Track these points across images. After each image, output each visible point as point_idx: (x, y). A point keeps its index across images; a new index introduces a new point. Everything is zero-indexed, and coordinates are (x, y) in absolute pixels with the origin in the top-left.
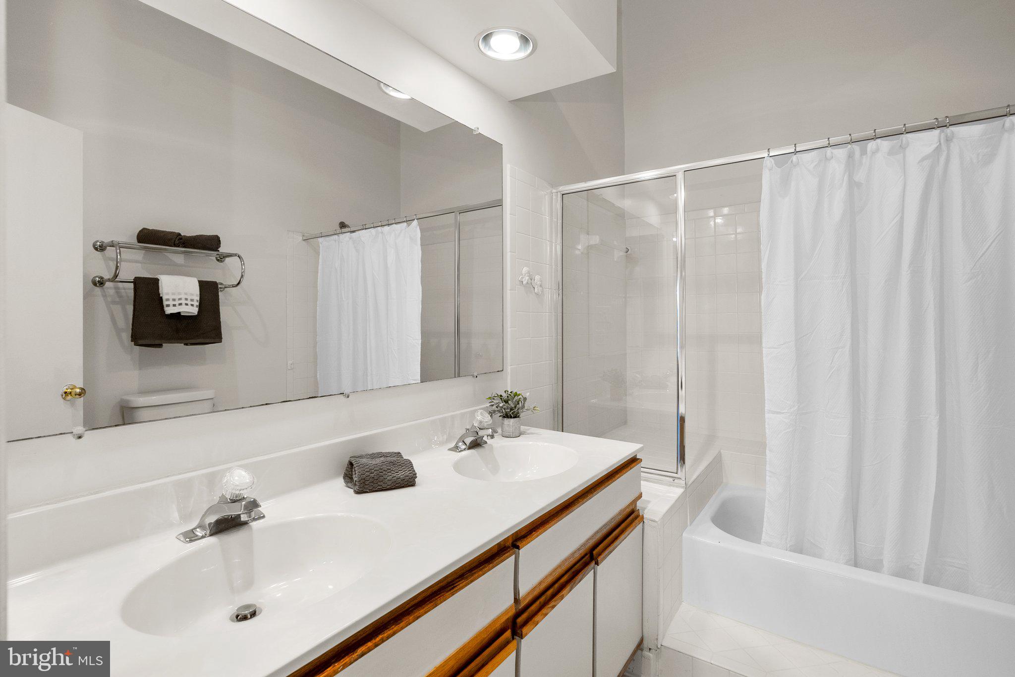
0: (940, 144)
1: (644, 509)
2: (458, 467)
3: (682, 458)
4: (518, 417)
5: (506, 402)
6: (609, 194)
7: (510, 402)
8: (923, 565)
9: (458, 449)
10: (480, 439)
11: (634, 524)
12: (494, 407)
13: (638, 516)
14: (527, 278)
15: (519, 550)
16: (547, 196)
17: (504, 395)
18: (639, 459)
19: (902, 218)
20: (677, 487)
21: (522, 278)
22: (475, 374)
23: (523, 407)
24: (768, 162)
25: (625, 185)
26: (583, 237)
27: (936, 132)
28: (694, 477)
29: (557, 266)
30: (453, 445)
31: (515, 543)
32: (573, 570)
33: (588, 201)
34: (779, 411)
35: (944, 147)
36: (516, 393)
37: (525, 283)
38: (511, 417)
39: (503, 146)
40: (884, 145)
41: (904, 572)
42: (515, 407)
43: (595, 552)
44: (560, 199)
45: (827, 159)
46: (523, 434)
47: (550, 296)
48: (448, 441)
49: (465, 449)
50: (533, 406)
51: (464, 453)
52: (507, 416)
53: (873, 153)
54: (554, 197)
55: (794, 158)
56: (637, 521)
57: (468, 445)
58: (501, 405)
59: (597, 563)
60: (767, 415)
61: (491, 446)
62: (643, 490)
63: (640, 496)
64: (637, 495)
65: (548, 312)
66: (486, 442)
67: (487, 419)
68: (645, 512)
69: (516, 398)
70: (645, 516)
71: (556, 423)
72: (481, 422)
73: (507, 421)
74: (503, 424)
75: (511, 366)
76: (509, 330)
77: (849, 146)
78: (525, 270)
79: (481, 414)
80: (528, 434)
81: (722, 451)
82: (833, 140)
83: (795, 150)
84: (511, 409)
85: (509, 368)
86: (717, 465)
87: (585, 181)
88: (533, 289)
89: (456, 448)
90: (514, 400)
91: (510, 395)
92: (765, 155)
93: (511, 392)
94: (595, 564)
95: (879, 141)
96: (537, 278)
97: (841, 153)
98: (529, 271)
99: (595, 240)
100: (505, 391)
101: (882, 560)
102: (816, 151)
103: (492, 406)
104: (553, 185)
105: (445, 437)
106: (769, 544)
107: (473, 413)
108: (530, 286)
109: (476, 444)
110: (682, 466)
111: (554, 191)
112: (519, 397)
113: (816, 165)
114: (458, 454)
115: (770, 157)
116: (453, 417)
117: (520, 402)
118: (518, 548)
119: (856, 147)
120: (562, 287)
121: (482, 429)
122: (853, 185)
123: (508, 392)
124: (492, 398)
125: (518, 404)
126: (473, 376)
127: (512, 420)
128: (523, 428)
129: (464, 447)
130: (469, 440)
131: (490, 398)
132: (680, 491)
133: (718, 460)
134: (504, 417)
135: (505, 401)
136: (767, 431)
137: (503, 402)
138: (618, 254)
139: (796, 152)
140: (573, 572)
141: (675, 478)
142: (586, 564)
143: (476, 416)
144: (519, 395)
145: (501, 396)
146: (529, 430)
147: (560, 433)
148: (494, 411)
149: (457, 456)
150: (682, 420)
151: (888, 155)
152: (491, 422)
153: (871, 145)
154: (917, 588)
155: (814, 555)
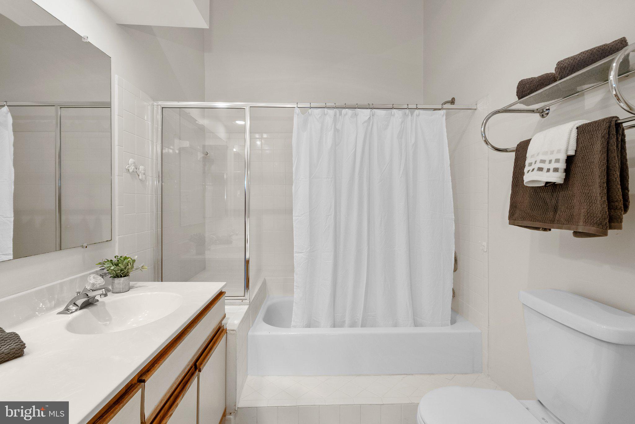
0: (370, 116)
1: (226, 324)
2: (70, 327)
3: (247, 286)
4: (128, 276)
5: (117, 265)
6: (194, 114)
7: (120, 265)
8: (361, 319)
9: (69, 312)
10: (91, 299)
11: (221, 335)
12: (105, 271)
13: (223, 330)
14: (133, 167)
15: (145, 383)
16: (149, 107)
17: (114, 260)
18: (224, 292)
19: (356, 150)
20: (244, 305)
21: (129, 167)
22: (85, 245)
23: (133, 267)
24: (297, 110)
25: (205, 109)
26: (177, 141)
27: (369, 110)
28: (253, 297)
29: (157, 160)
30: (62, 309)
31: (140, 378)
32: (183, 382)
33: (180, 115)
34: (301, 251)
35: (371, 118)
36: (126, 257)
37: (131, 171)
38: (121, 277)
39: (112, 59)
40: (350, 112)
41: (353, 325)
42: (125, 268)
43: (197, 364)
44: (160, 111)
45: (325, 115)
46: (132, 288)
47: (152, 183)
48: (56, 306)
49: (76, 310)
50: (142, 265)
51: (74, 314)
52: (117, 276)
53: (344, 115)
54: (155, 109)
55: (310, 110)
56: (223, 333)
57: (79, 306)
58: (112, 268)
59: (200, 371)
60: (295, 255)
61: (104, 304)
62: (226, 311)
63: (225, 316)
64: (222, 316)
65: (150, 193)
66: (98, 301)
67: (100, 281)
68: (227, 326)
69: (126, 261)
70: (227, 329)
71: (157, 276)
72: (93, 285)
73: (117, 280)
74: (113, 283)
75: (119, 236)
76: (117, 207)
77: (335, 110)
78: (131, 161)
79: (94, 278)
80: (136, 288)
81: (266, 278)
82: (313, 105)
83: (310, 106)
84: (121, 270)
85: (116, 238)
86: (264, 286)
87: (179, 101)
88: (138, 176)
89: (67, 311)
90: (124, 263)
91: (120, 259)
92: (296, 106)
93: (121, 257)
94: (199, 371)
95: (347, 109)
96: (141, 168)
97: (331, 112)
98: (134, 162)
99: (186, 144)
100: (115, 257)
101: (345, 321)
102: (320, 109)
103: (103, 269)
104: (155, 99)
105: (53, 303)
106: (295, 327)
107: (84, 279)
108: (135, 174)
109: (89, 304)
110: (247, 291)
111: (155, 104)
112: (129, 260)
113: (320, 117)
114: (69, 315)
115: (298, 107)
116: (61, 285)
117: (129, 263)
118: (144, 381)
119: (337, 111)
120: (162, 177)
121: (95, 290)
122: (336, 130)
123: (118, 257)
124: (102, 264)
125: (128, 265)
126: (82, 247)
127: (122, 279)
128: (132, 283)
129: (74, 308)
130: (80, 302)
131: (100, 263)
132: (246, 307)
133: (264, 283)
134: (115, 277)
135: (115, 265)
136: (295, 263)
137: (113, 266)
138: (200, 156)
139: (311, 108)
140: (184, 384)
141: (243, 299)
142: (193, 374)
143: (88, 280)
144: (128, 258)
145: (111, 261)
146: (136, 284)
147: (161, 283)
148: (105, 274)
149: (69, 317)
150: (247, 262)
151: (351, 117)
152: (104, 283)
153: (344, 111)
154: (358, 331)
155: (316, 327)
